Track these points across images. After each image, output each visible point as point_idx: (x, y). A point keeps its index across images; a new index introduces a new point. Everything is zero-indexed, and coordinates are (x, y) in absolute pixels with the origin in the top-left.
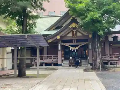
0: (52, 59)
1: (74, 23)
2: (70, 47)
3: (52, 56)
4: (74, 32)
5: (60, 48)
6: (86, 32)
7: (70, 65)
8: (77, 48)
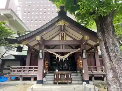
0: (33, 71)
1: (62, 20)
2: (56, 54)
3: (34, 67)
4: (63, 34)
5: (41, 55)
6: (80, 33)
7: (56, 82)
8: (66, 56)
